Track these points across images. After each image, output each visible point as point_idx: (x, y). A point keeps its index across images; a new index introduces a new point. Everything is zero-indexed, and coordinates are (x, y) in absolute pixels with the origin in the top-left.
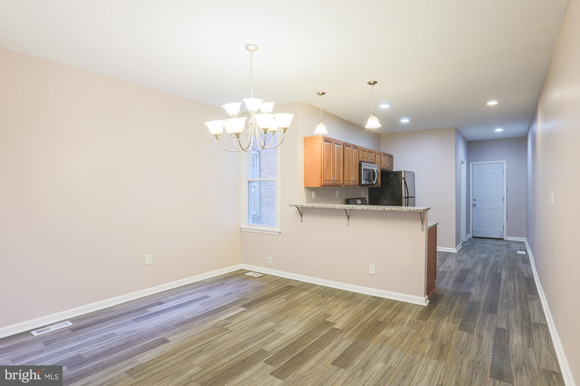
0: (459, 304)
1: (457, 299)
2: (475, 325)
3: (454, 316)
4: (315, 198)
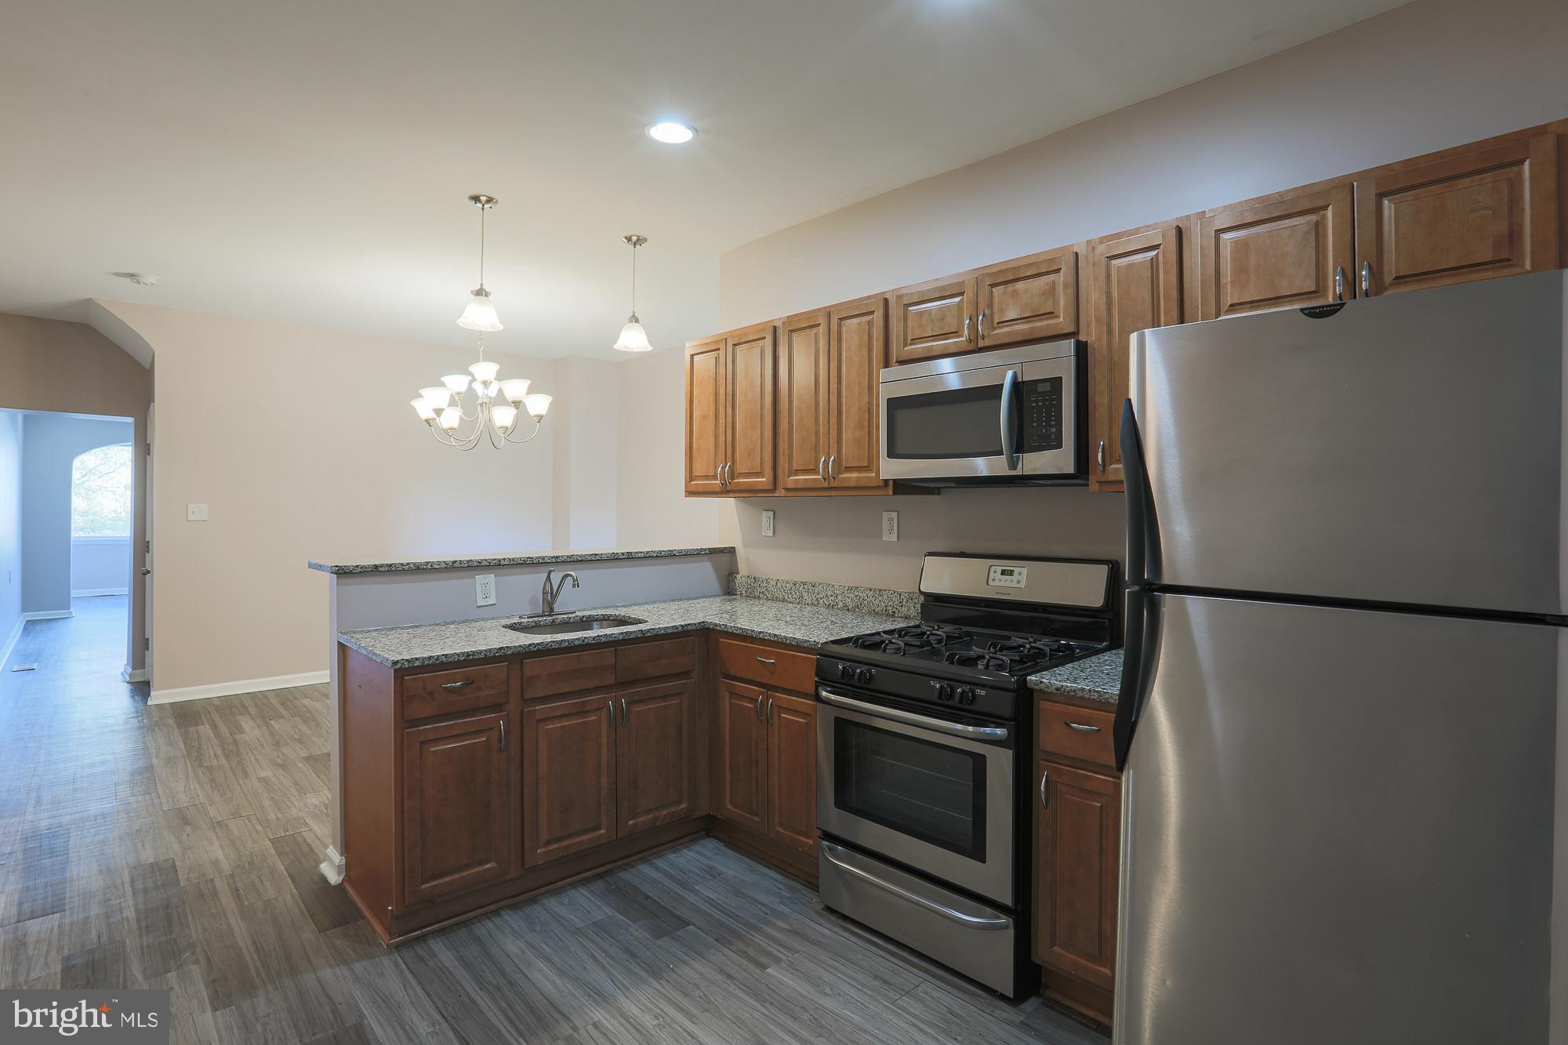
0: (229, 925)
1: (254, 942)
2: (132, 887)
3: (212, 880)
4: (772, 535)
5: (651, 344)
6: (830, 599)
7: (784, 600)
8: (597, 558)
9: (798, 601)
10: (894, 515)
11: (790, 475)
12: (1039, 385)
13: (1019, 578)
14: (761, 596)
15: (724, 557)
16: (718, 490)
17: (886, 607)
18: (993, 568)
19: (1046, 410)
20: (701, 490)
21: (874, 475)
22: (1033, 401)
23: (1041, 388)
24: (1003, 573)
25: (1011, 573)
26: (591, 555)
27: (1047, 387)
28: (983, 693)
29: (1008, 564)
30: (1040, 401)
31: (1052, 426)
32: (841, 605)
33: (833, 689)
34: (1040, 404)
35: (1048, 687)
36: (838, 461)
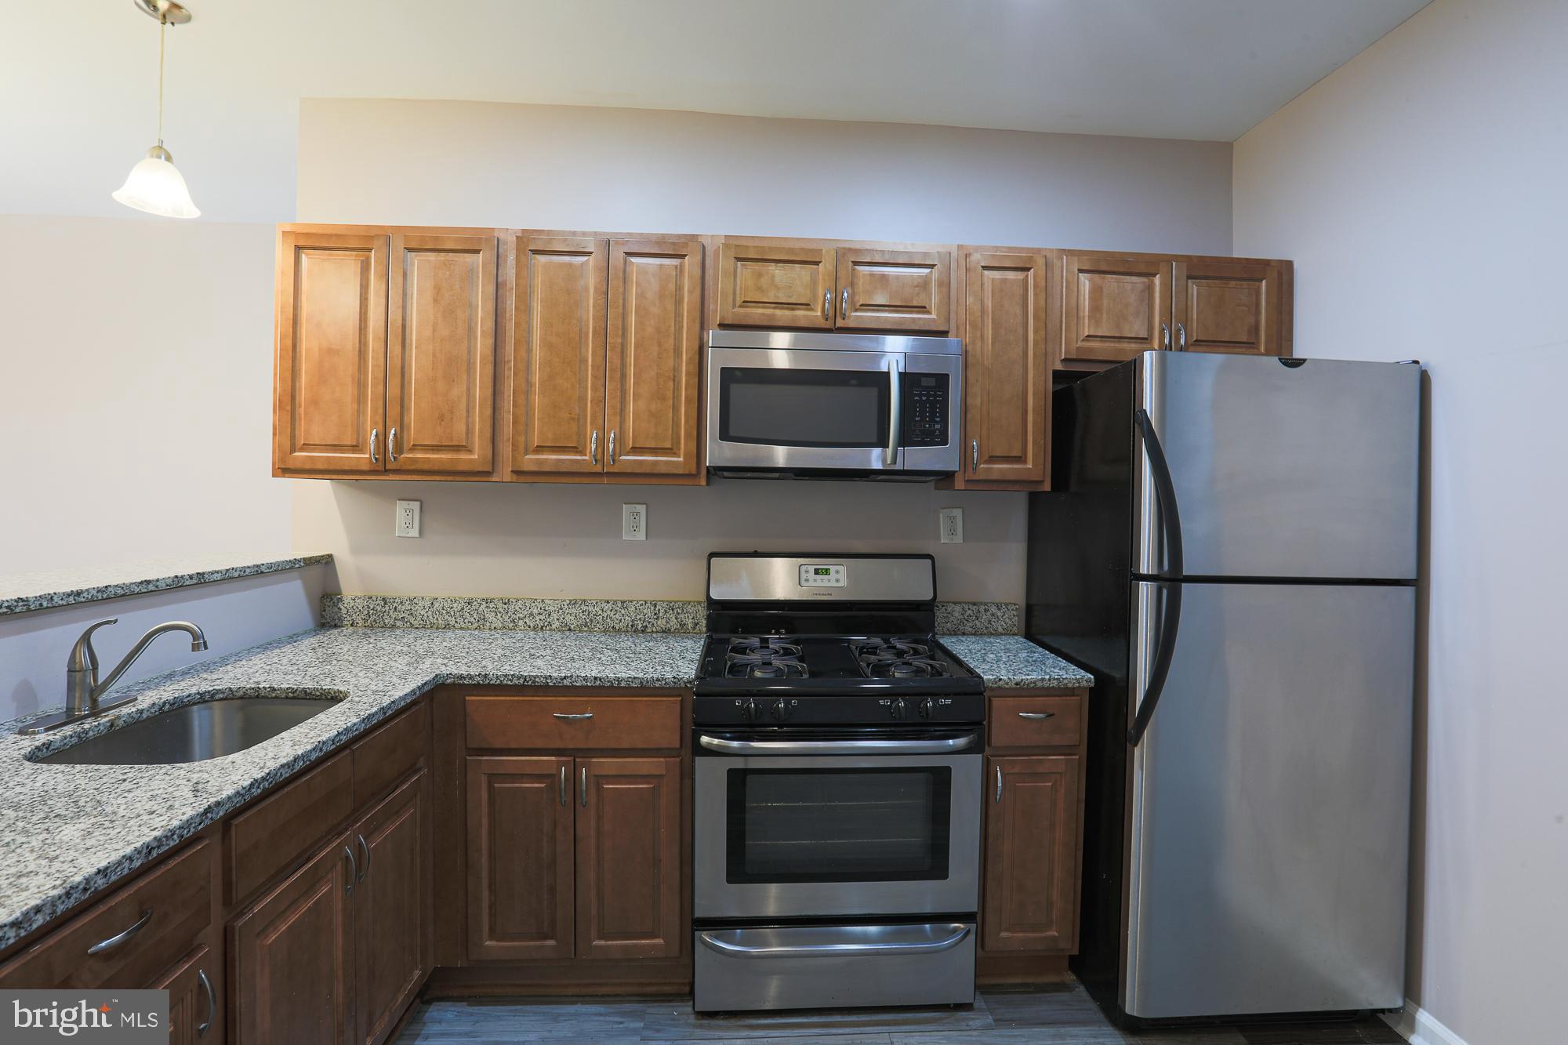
4: (416, 534)
5: (197, 205)
6: (538, 618)
7: (447, 627)
8: (151, 587)
9: (476, 625)
10: (642, 509)
11: (526, 453)
12: (923, 379)
13: (837, 576)
14: (399, 623)
15: (316, 570)
16: (366, 467)
17: (632, 621)
18: (803, 568)
19: (930, 404)
20: (320, 466)
21: (681, 459)
22: (916, 395)
23: (924, 382)
24: (817, 572)
25: (827, 572)
26: (141, 583)
27: (932, 382)
28: (949, 702)
29: (821, 563)
30: (924, 395)
31: (937, 422)
32: (556, 624)
33: (734, 735)
34: (924, 398)
35: (1007, 684)
36: (620, 439)
